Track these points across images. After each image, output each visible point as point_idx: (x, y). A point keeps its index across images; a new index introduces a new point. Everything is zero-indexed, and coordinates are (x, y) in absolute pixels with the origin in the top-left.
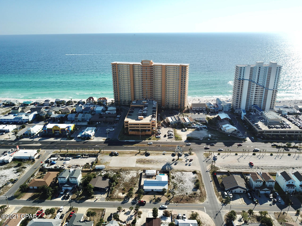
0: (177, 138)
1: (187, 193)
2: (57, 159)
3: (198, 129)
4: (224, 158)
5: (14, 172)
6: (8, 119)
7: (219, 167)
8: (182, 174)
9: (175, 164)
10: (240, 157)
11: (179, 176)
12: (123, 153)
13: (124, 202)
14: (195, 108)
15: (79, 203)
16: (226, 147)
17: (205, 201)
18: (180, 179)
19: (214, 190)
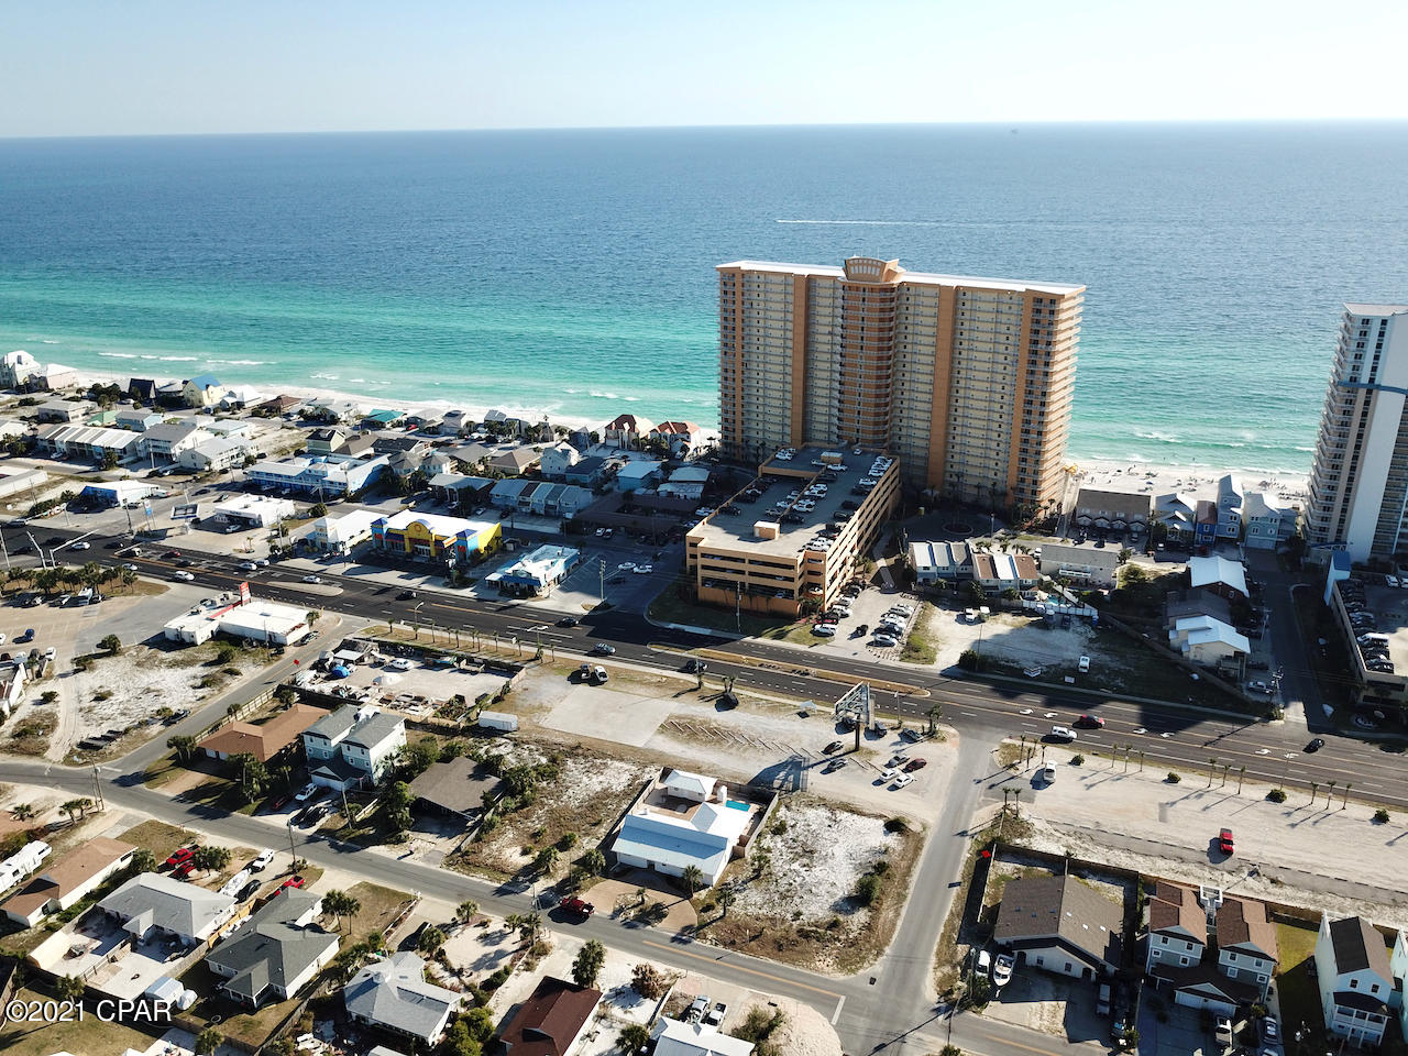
0: (912, 650)
1: (798, 915)
2: (361, 660)
3: (1045, 623)
4: (1091, 786)
5: (192, 682)
6: (280, 476)
7: (1038, 825)
8: (827, 822)
9: (829, 771)
10: (1187, 798)
11: (814, 827)
12: (630, 679)
13: (510, 888)
14: (1088, 512)
15: (340, 849)
16: (1143, 731)
17: (861, 971)
18: (809, 843)
19: (942, 930)
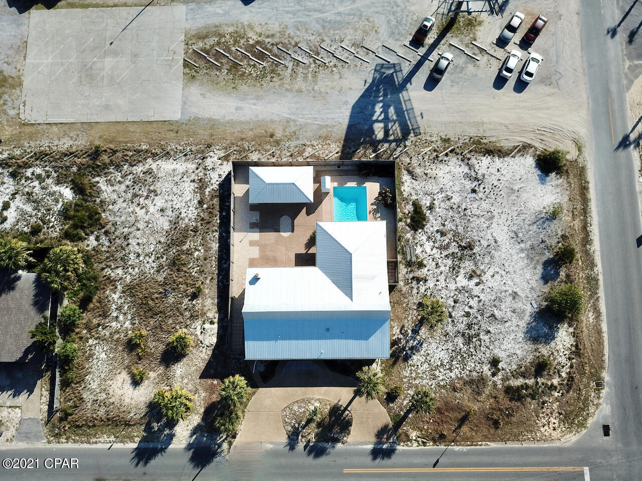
1: (495, 362)
8: (469, 185)
9: (432, 83)
11: (456, 199)
13: (151, 445)
17: (590, 421)
18: (461, 230)
